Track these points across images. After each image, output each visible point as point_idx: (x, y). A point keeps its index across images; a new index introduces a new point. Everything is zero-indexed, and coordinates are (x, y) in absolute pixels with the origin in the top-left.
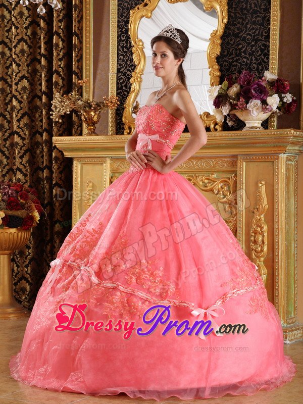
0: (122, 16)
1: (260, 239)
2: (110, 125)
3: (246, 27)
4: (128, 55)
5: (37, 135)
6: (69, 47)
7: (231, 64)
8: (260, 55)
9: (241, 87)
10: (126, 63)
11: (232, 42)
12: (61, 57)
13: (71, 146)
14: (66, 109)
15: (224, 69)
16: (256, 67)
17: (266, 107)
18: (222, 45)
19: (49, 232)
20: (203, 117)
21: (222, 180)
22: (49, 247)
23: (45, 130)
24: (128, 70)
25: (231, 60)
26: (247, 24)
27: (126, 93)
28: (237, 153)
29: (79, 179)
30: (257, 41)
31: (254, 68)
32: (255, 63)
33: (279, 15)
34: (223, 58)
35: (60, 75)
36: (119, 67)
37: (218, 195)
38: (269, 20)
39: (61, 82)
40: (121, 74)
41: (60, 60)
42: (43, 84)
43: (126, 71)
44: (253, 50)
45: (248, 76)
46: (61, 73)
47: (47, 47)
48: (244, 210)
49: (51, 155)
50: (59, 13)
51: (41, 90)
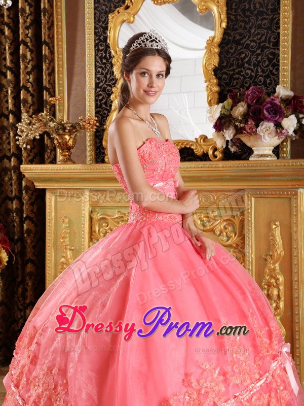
0: (99, 21)
1: (275, 292)
2: (88, 149)
3: (249, 32)
4: (108, 67)
5: (5, 160)
6: (39, 59)
7: (231, 76)
8: (268, 66)
9: (249, 106)
10: (106, 77)
11: (232, 51)
12: (29, 70)
13: (42, 176)
14: (35, 132)
15: (223, 83)
16: (262, 80)
17: (281, 131)
18: (220, 54)
19: (20, 272)
20: (199, 141)
21: (225, 218)
23: (14, 154)
24: (108, 85)
25: (231, 73)
26: (251, 28)
27: (106, 112)
28: (244, 187)
29: (53, 214)
30: (263, 48)
31: (261, 81)
32: (261, 76)
33: (291, 16)
34: (221, 70)
35: (28, 91)
36: (98, 81)
37: (221, 237)
38: (278, 23)
39: (30, 99)
40: (99, 89)
41: (29, 73)
42: (10, 101)
43: (106, 86)
44: (258, 59)
45: (257, 93)
46: (30, 89)
47: (13, 58)
48: (253, 256)
49: (20, 184)
50: (25, 19)
51: (8, 108)
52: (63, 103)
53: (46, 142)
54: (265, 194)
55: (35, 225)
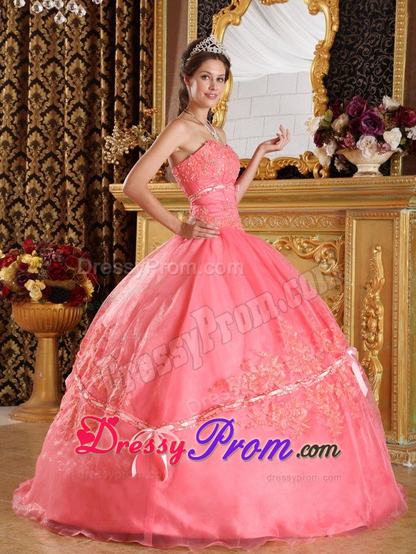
0: (203, 23)
1: (374, 324)
3: (363, 36)
5: (96, 181)
6: (135, 65)
7: (342, 86)
8: (381, 74)
9: (350, 117)
11: (344, 57)
12: (124, 78)
14: (125, 147)
15: (333, 93)
16: (375, 90)
17: (381, 145)
18: (331, 61)
20: (303, 158)
21: (326, 243)
23: (105, 174)
25: (342, 82)
26: (364, 31)
28: (345, 208)
29: (144, 240)
30: (377, 54)
31: (373, 92)
32: (374, 85)
33: (407, 19)
34: (332, 78)
35: (123, 102)
37: (321, 265)
38: (393, 26)
39: (124, 111)
41: (124, 82)
42: (103, 114)
44: (371, 67)
45: (359, 103)
46: (125, 100)
47: (108, 65)
48: (353, 284)
49: (111, 208)
50: (122, 20)
51: (100, 121)
52: (161, 116)
54: (366, 216)
55: (125, 256)
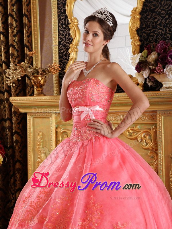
2: (55, 86)
3: (161, 3)
4: (67, 31)
6: (21, 26)
7: (149, 34)
9: (159, 54)
10: (65, 37)
11: (149, 17)
12: (15, 33)
13: (24, 104)
14: (18, 75)
15: (143, 39)
18: (141, 20)
19: (12, 168)
21: (145, 130)
22: (12, 180)
23: (6, 91)
24: (67, 43)
25: (148, 32)
27: (66, 61)
28: (156, 109)
29: (32, 129)
31: (168, 37)
32: (169, 33)
34: (142, 30)
35: (15, 48)
36: (60, 40)
37: (142, 143)
39: (16, 53)
40: (61, 46)
41: (14, 36)
42: (3, 55)
43: (65, 43)
44: (167, 22)
45: (164, 45)
46: (16, 46)
47: (5, 26)
48: (163, 155)
49: (11, 110)
51: (2, 59)
52: (38, 55)
53: (27, 82)
54: (170, 114)
55: (21, 137)
